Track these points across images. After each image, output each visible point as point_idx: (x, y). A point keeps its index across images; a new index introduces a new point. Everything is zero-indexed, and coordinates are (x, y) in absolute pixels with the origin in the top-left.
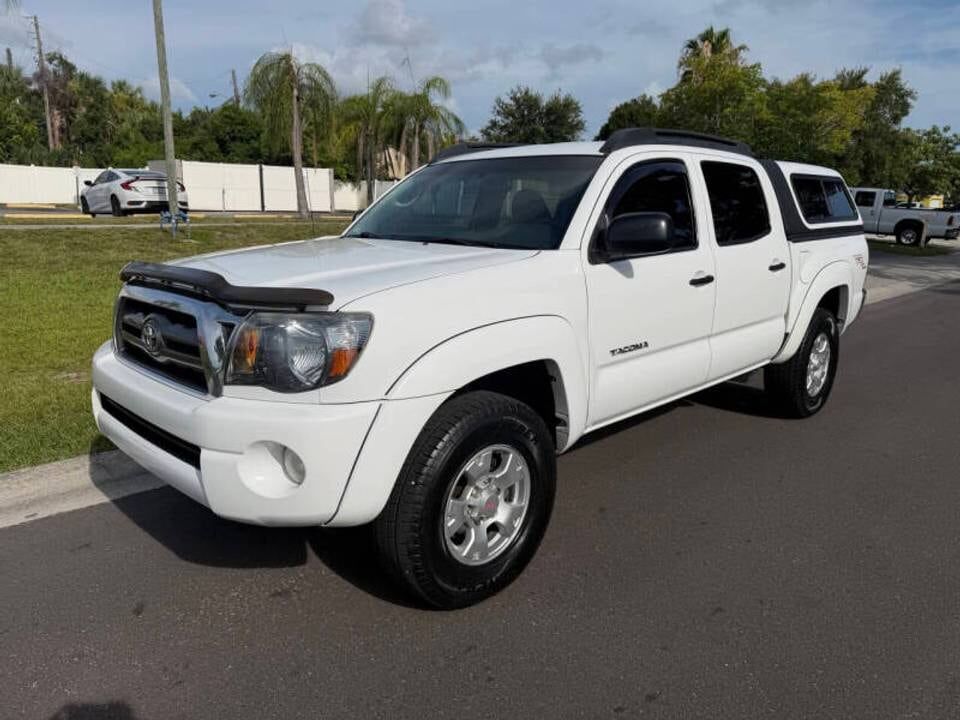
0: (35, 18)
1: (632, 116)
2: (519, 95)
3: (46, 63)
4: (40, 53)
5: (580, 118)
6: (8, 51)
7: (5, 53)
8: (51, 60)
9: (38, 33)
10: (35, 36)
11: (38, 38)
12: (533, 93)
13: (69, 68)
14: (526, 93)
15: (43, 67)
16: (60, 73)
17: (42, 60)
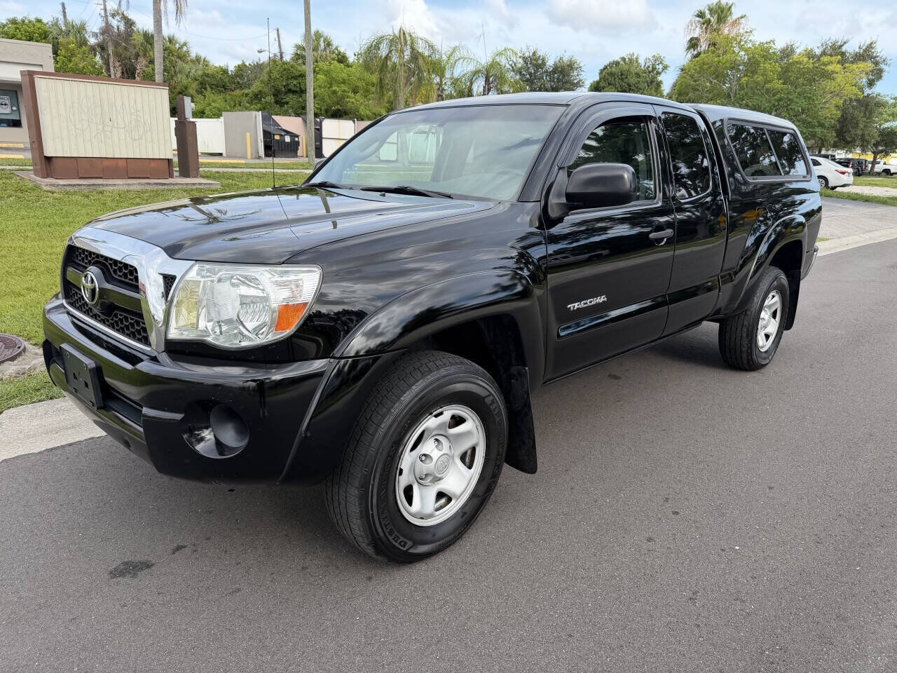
1: (622, 75)
2: (527, 54)
3: (110, 19)
4: (105, 10)
5: (581, 77)
8: (113, 16)
12: (540, 53)
13: (129, 23)
14: (534, 53)
15: (107, 22)
16: (122, 28)
17: (106, 16)
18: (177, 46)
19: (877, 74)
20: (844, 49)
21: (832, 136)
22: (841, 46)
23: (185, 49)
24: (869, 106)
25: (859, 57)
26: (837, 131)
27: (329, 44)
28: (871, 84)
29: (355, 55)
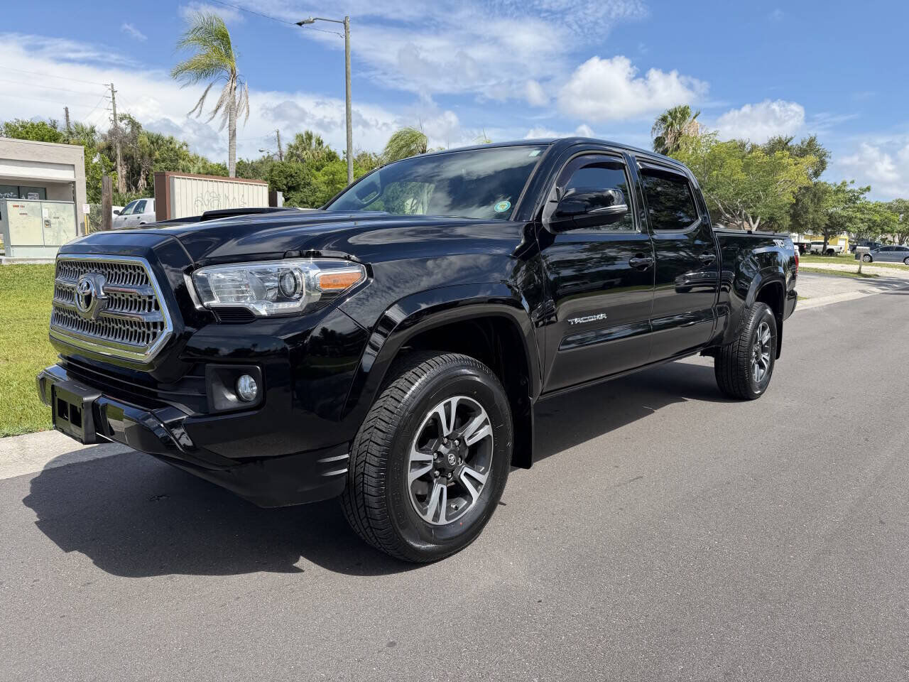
0: (112, 85)
3: (118, 122)
4: (115, 115)
6: (66, 110)
7: (64, 111)
8: (121, 119)
9: (114, 99)
10: (111, 100)
11: (114, 102)
13: (135, 125)
15: (116, 126)
16: (129, 130)
17: (115, 120)
18: (177, 146)
19: (821, 166)
20: (789, 144)
21: (787, 221)
22: (787, 144)
23: (184, 148)
24: (817, 194)
25: (803, 153)
26: (791, 216)
27: (320, 143)
28: (816, 174)
29: (344, 153)
